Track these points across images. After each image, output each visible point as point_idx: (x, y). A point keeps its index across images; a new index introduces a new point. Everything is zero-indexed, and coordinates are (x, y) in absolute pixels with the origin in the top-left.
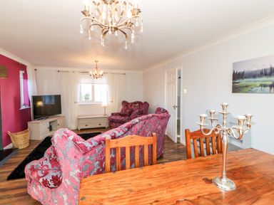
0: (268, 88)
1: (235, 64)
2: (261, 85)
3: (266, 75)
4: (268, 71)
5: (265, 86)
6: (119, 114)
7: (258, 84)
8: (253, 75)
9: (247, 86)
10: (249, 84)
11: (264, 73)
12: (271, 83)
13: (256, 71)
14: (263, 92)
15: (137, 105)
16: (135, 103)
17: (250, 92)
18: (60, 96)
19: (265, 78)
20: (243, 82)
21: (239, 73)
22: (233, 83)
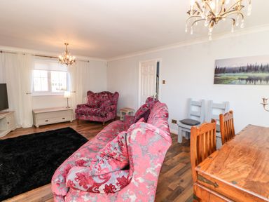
0: (245, 81)
1: (217, 61)
2: (239, 79)
3: (243, 71)
4: (246, 69)
5: (242, 79)
6: (87, 106)
7: (237, 77)
8: (233, 71)
9: (227, 79)
10: (229, 77)
11: (242, 70)
12: (247, 77)
13: (235, 68)
14: (240, 84)
15: (106, 95)
16: (102, 93)
17: (229, 83)
18: (5, 85)
19: (242, 74)
20: (224, 76)
21: (221, 69)
22: (215, 76)
